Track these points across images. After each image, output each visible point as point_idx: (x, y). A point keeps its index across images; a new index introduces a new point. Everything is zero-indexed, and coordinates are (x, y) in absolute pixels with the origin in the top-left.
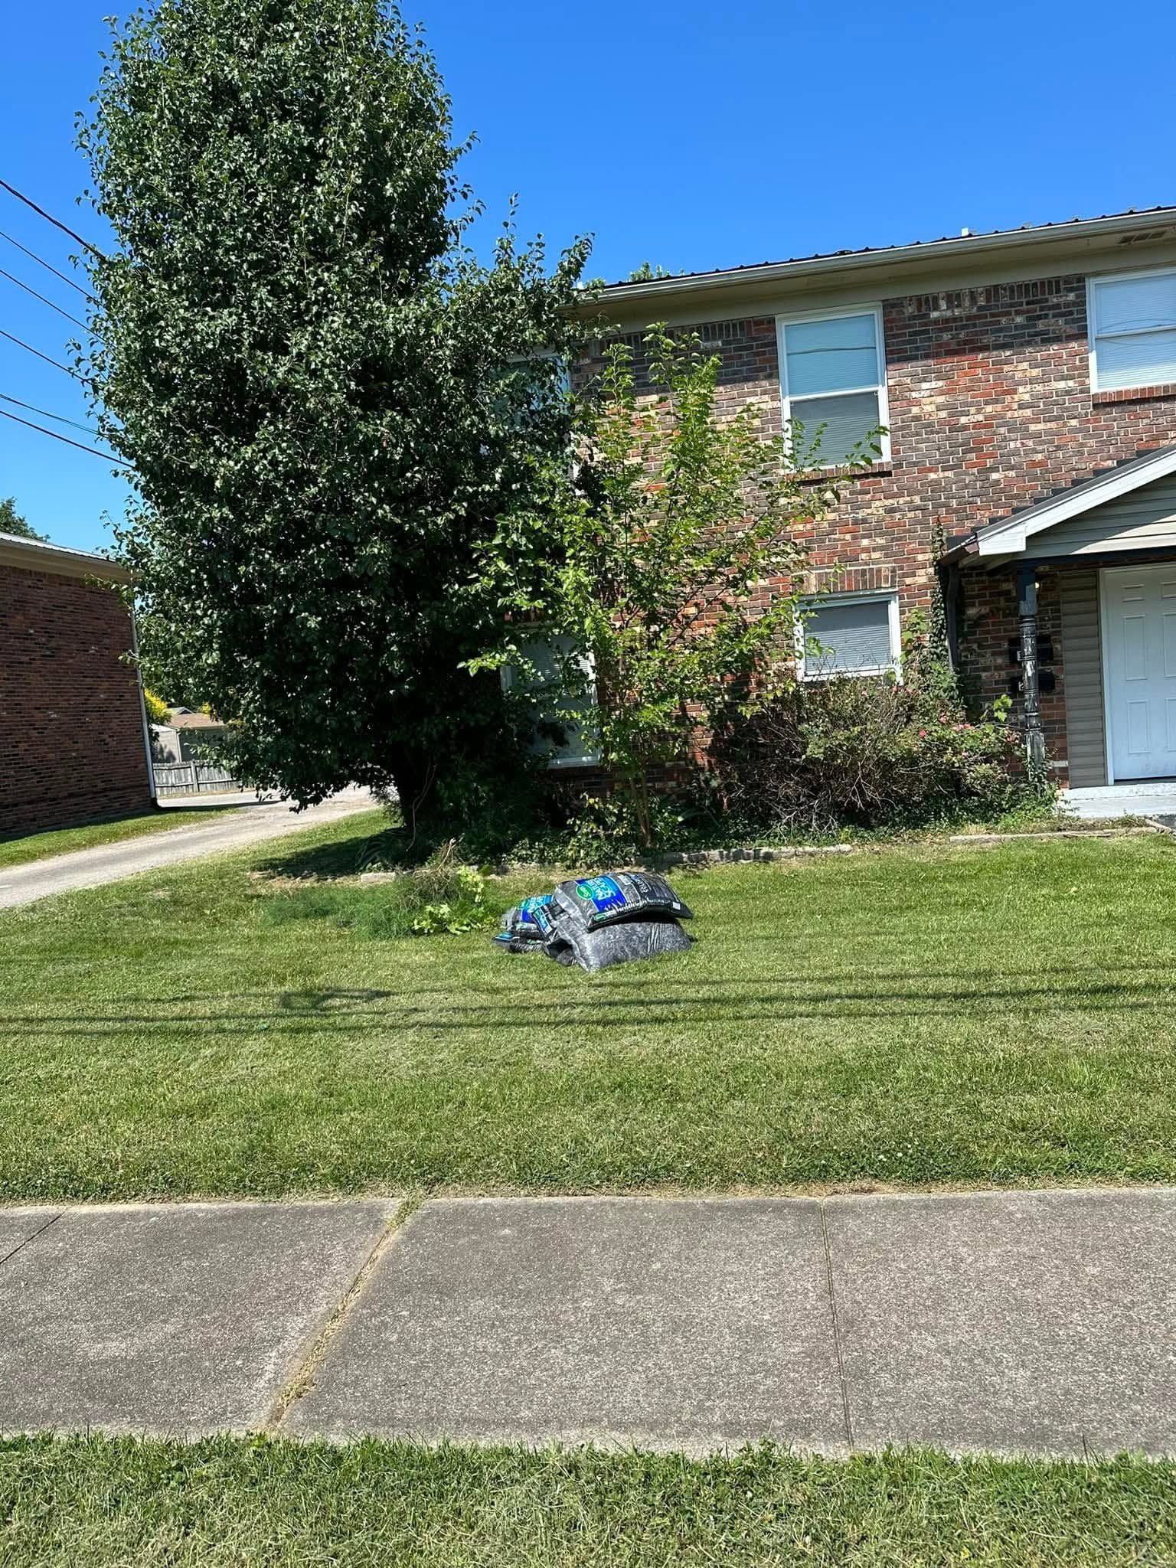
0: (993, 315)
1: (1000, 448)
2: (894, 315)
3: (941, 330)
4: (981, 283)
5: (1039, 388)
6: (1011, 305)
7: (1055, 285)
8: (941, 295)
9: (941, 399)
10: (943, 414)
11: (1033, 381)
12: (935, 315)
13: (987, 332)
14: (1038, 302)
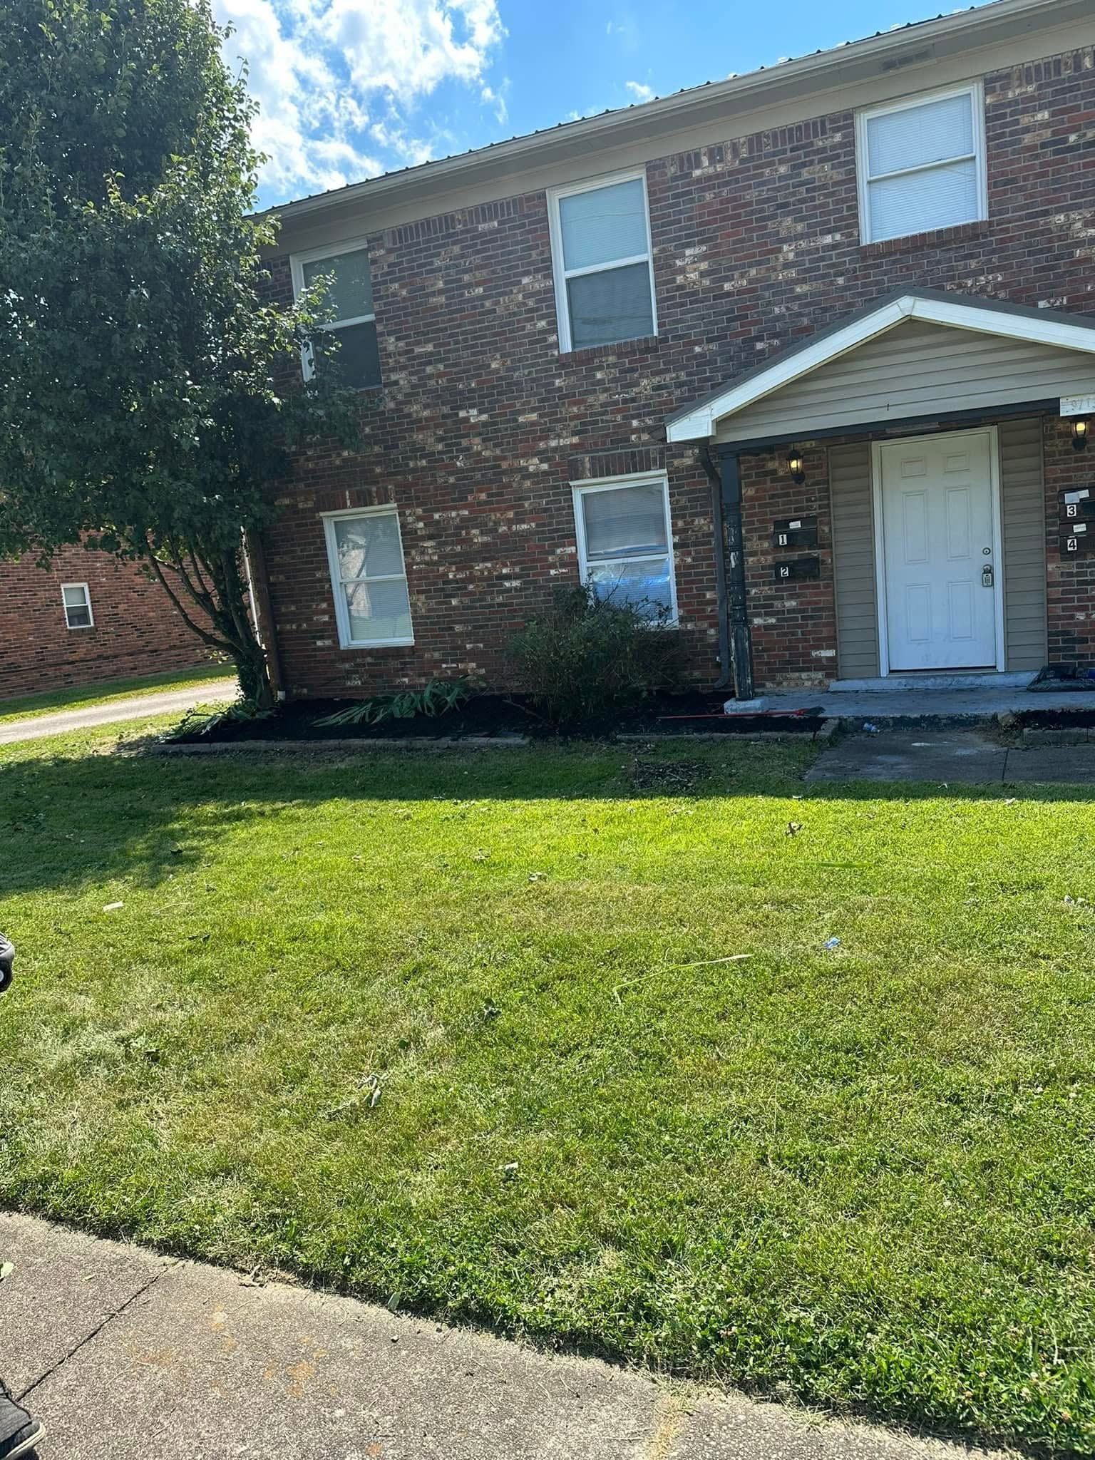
0: (756, 167)
1: (765, 313)
2: (657, 179)
3: (703, 190)
4: (740, 130)
5: (803, 244)
6: (774, 154)
7: (820, 126)
8: (703, 151)
9: (704, 266)
10: (706, 282)
11: (797, 237)
12: (697, 173)
13: (749, 187)
14: (803, 147)
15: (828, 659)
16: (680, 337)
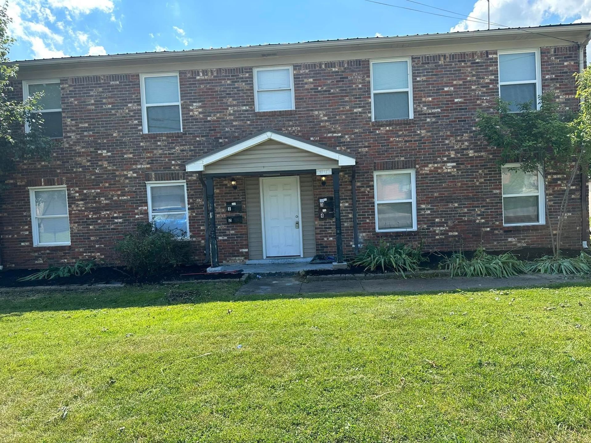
0: (219, 80)
1: (222, 130)
2: (183, 77)
3: (200, 84)
4: (214, 66)
5: (236, 108)
6: (226, 76)
7: (241, 70)
8: (200, 71)
9: (200, 110)
10: (201, 116)
11: (234, 106)
12: (198, 78)
13: (217, 86)
14: (235, 76)
15: (245, 252)
16: (191, 134)
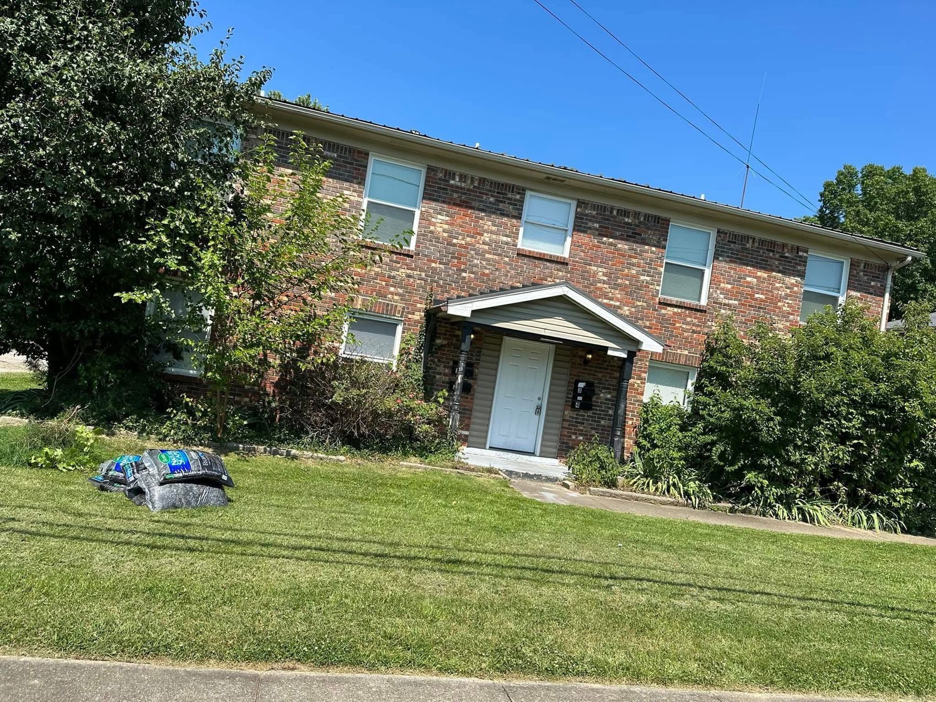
0: (480, 193)
1: (469, 261)
2: (432, 175)
3: (453, 191)
4: (478, 174)
5: (494, 237)
6: (490, 191)
7: (512, 188)
8: (457, 173)
11: (492, 232)
12: (452, 182)
13: (475, 200)
14: (502, 194)
15: (465, 435)
16: (426, 256)
